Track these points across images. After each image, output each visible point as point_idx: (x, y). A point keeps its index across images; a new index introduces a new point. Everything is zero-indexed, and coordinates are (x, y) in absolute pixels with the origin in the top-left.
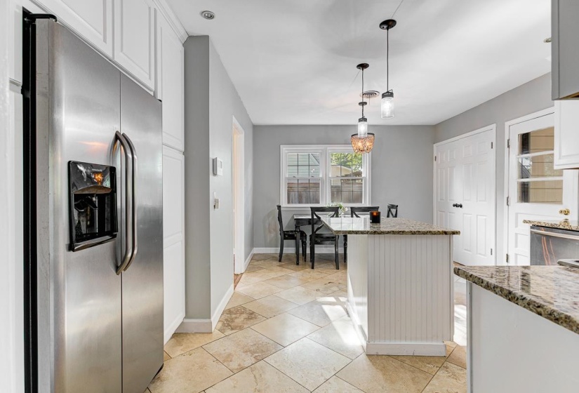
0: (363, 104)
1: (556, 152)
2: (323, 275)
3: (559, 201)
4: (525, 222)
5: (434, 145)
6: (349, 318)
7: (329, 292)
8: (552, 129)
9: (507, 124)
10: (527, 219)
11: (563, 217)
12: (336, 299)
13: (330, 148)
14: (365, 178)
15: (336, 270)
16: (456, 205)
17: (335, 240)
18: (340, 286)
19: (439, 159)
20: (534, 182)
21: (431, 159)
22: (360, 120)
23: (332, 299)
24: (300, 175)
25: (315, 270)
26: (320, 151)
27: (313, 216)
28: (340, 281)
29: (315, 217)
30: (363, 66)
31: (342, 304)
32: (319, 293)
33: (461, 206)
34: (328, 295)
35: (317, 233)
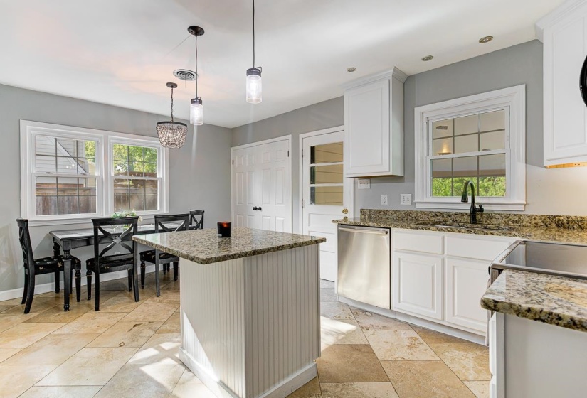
0: (172, 85)
1: (345, 163)
2: (119, 316)
3: (340, 203)
4: (333, 221)
5: (232, 149)
6: (191, 374)
7: (142, 341)
8: (341, 144)
9: (301, 136)
10: (335, 219)
11: (344, 215)
12: (156, 349)
13: (113, 137)
14: (161, 179)
15: (135, 304)
16: (255, 209)
17: (133, 263)
18: (154, 326)
19: (236, 162)
20: (318, 187)
21: (229, 162)
22: (193, 101)
23: (151, 352)
24: (61, 172)
25: (102, 311)
26: (97, 139)
27: (96, 232)
28: (151, 319)
29: (100, 233)
30: (196, 31)
31: (169, 353)
32: (126, 349)
33: (260, 209)
34: (140, 347)
35: (105, 255)
